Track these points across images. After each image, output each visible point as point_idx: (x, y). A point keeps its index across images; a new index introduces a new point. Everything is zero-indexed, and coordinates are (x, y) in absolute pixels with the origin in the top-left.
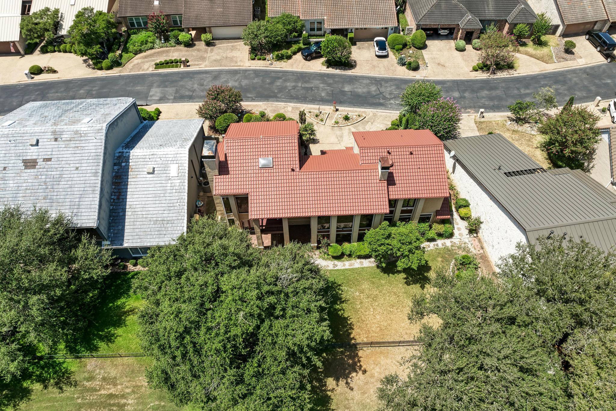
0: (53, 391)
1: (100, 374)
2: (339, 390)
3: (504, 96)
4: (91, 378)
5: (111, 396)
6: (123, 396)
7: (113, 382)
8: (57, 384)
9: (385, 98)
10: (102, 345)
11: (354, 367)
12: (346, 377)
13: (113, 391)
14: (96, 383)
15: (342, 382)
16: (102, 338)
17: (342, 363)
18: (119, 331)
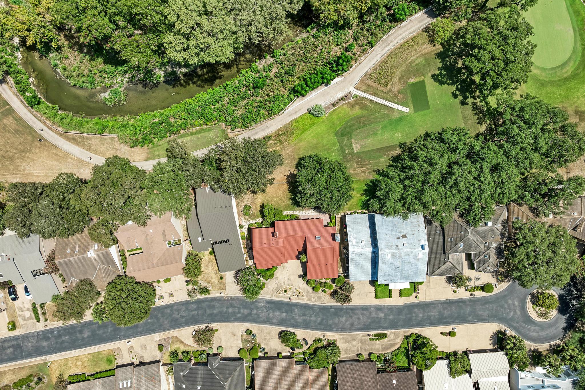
0: (380, 168)
1: (367, 174)
2: (293, 170)
3: (207, 309)
4: (369, 172)
5: (362, 167)
6: (358, 167)
7: (362, 172)
8: (379, 171)
9: (266, 307)
10: (369, 183)
11: (288, 177)
12: (291, 174)
13: (362, 169)
14: (367, 171)
15: (292, 172)
16: (370, 185)
17: (292, 178)
18: (365, 188)
